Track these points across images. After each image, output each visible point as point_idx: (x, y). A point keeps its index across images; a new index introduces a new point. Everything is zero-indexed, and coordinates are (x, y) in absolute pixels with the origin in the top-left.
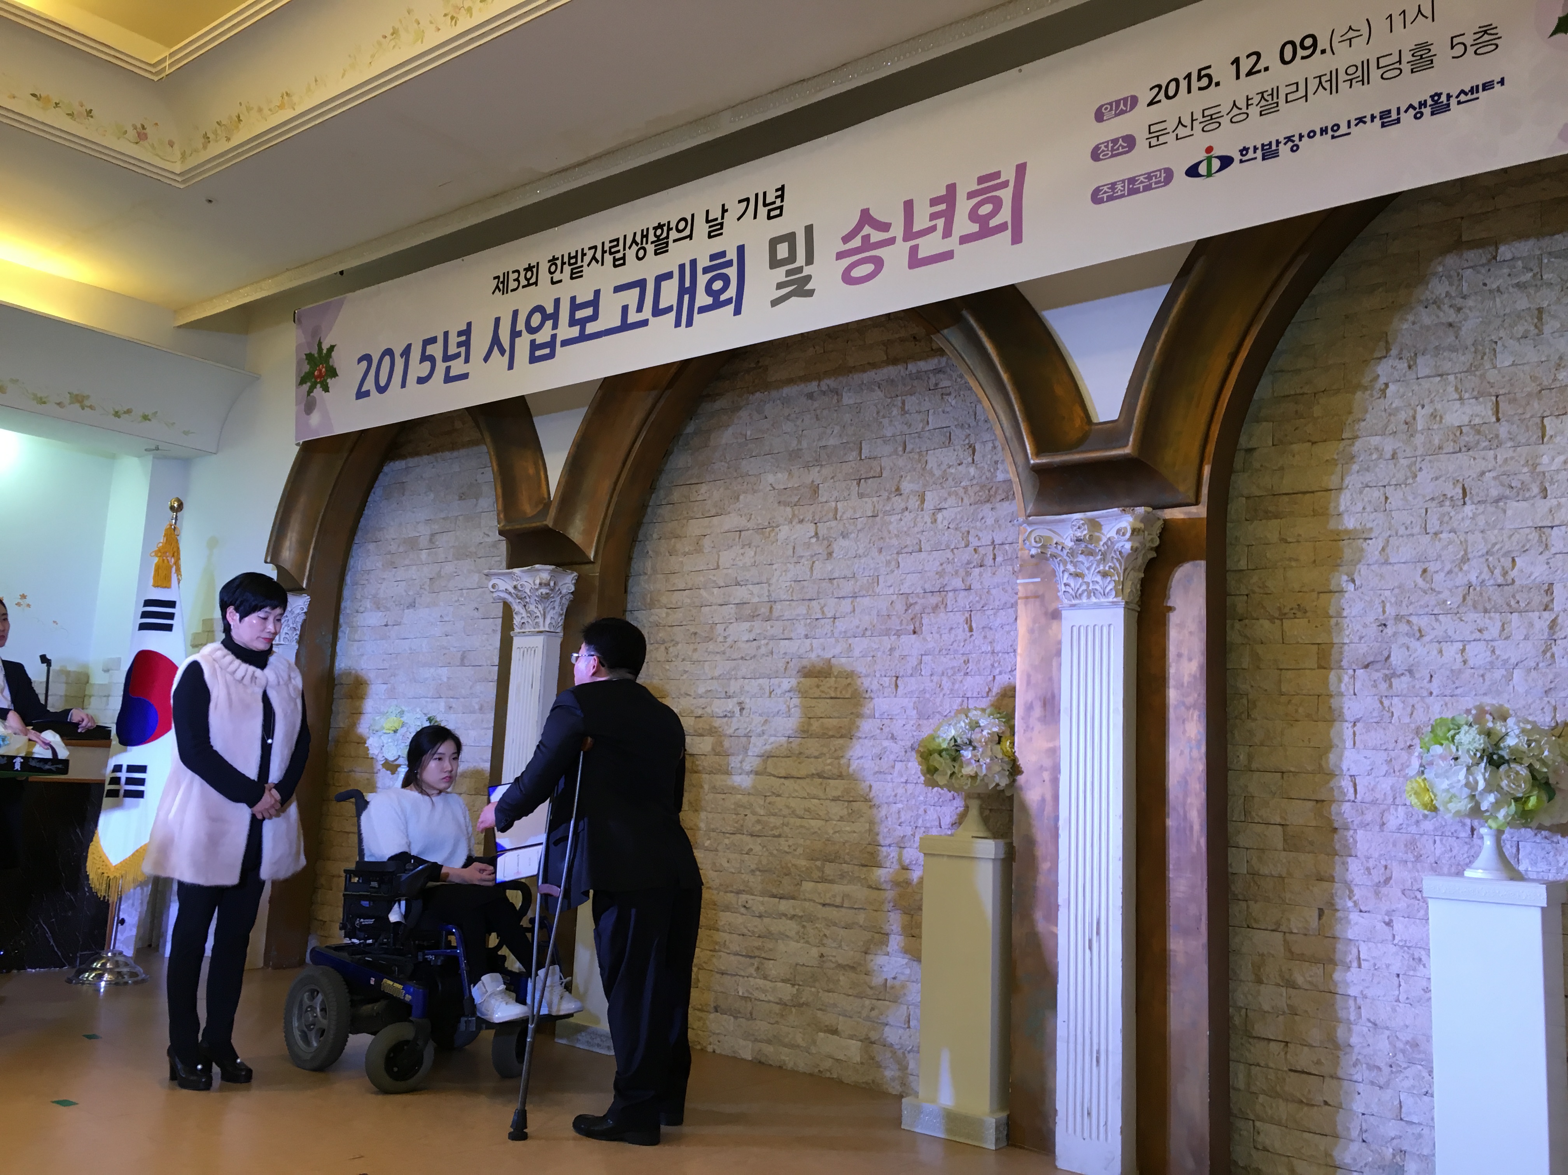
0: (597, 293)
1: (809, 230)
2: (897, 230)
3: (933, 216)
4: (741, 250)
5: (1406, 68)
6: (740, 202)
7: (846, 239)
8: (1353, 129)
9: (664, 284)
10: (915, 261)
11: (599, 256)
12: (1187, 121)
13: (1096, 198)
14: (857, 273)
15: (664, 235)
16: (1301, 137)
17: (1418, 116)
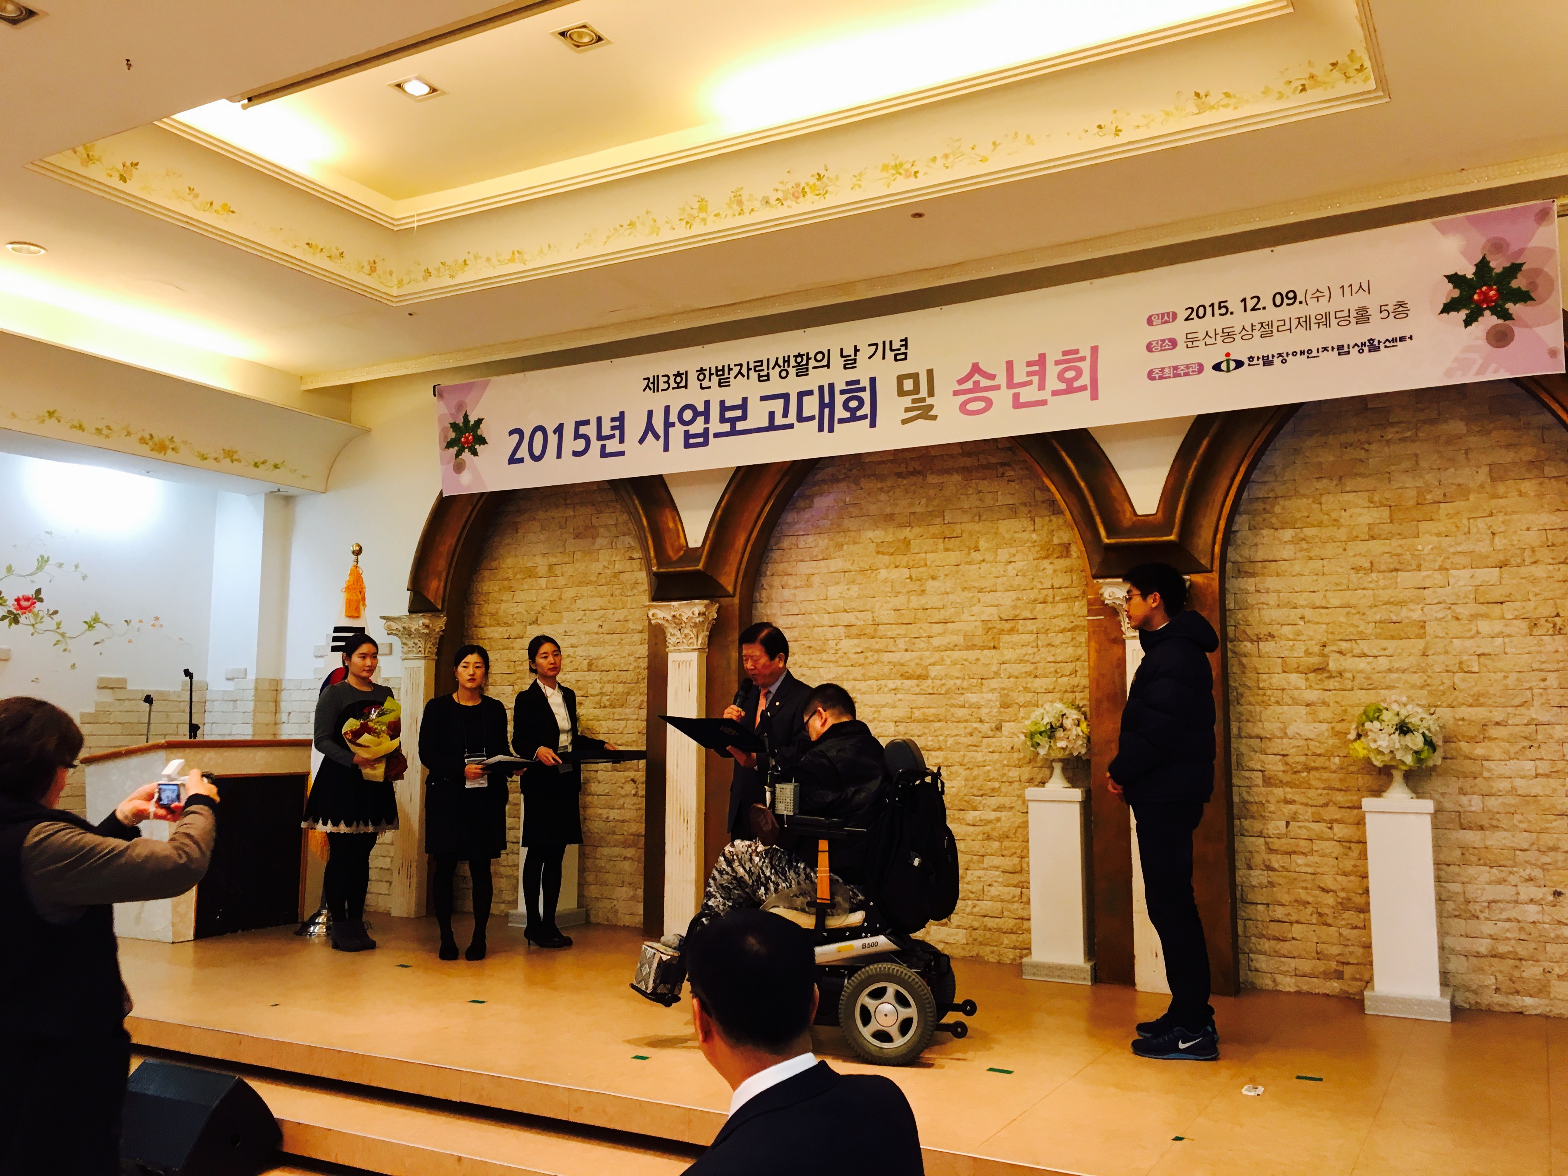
0: (745, 400)
1: (930, 373)
2: (1001, 379)
3: (1029, 374)
4: (873, 381)
5: (1353, 321)
6: (870, 345)
7: (961, 382)
8: (1321, 353)
9: (806, 399)
10: (1017, 404)
11: (744, 371)
12: (1212, 334)
13: (1151, 376)
14: (971, 407)
15: (804, 362)
16: (1288, 354)
17: (1361, 351)
